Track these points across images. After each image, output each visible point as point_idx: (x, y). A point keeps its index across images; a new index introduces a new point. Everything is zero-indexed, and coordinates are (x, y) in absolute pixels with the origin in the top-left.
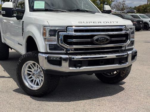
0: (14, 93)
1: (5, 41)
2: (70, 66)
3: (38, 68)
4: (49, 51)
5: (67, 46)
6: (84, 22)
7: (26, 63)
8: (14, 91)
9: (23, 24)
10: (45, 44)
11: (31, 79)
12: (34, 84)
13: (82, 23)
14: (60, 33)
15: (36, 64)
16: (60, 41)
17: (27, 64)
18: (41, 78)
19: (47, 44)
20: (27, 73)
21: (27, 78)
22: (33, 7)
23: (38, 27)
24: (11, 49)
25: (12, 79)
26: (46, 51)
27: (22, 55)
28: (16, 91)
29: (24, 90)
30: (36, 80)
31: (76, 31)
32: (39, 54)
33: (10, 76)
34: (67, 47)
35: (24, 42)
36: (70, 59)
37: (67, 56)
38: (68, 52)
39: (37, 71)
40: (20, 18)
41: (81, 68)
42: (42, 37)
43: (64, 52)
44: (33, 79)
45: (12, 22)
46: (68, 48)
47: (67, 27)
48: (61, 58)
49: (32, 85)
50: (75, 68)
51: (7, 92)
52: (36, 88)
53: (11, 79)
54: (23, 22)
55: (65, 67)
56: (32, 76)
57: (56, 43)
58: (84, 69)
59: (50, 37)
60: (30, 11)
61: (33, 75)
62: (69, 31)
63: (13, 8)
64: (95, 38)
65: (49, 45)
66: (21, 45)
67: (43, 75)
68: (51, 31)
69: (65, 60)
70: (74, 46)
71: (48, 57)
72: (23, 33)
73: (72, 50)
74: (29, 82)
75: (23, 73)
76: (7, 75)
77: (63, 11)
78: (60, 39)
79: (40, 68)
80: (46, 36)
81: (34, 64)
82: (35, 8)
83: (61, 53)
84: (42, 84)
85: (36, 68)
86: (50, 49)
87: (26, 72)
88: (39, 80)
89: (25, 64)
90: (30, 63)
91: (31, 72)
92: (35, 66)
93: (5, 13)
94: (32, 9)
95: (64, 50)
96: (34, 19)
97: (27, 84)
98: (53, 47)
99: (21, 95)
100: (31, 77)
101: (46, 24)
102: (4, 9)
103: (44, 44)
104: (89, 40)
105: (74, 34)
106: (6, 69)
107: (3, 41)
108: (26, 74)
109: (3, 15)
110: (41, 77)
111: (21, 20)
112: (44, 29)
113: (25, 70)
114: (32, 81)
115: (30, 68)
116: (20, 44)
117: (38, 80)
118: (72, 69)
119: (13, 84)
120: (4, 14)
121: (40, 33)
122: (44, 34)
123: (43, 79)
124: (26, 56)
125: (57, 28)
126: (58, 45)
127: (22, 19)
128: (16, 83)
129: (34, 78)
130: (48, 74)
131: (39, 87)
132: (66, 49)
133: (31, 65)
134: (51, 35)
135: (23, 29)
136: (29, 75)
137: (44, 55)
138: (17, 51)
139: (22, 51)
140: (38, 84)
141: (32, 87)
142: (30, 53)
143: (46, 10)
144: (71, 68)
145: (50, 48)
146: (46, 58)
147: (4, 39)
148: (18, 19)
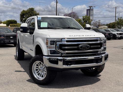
0: (27, 82)
1: (22, 48)
4: (50, 54)
5: (62, 52)
8: (27, 81)
9: (33, 37)
12: (40, 76)
13: (71, 36)
14: (57, 43)
15: (42, 63)
16: (57, 48)
17: (36, 63)
18: (44, 72)
19: (49, 50)
20: (36, 69)
21: (36, 72)
22: (40, 26)
23: (43, 39)
24: (26, 53)
25: (26, 72)
26: (48, 55)
27: (32, 57)
28: (28, 81)
29: (33, 80)
30: (41, 74)
31: (67, 41)
32: (44, 57)
33: (24, 71)
35: (34, 48)
36: (64, 60)
37: (62, 58)
38: (62, 55)
39: (42, 68)
41: (71, 66)
42: (45, 45)
43: (60, 55)
44: (40, 73)
45: (26, 36)
46: (63, 52)
47: (61, 39)
48: (58, 59)
49: (39, 77)
50: (67, 66)
51: (22, 81)
52: (41, 79)
53: (26, 73)
54: (34, 36)
55: (60, 65)
56: (39, 71)
57: (54, 49)
58: (73, 66)
59: (50, 46)
60: (38, 29)
61: (40, 70)
62: (63, 41)
63: (27, 27)
64: (80, 46)
65: (50, 50)
66: (32, 50)
67: (46, 70)
68: (51, 41)
69: (61, 60)
70: (66, 51)
71: (49, 58)
72: (33, 43)
73: (64, 54)
74: (37, 75)
75: (33, 69)
76: (23, 70)
77: (59, 29)
78: (57, 46)
79: (44, 66)
80: (48, 45)
81: (40, 63)
84: (45, 76)
85: (41, 66)
86: (51, 53)
87: (35, 68)
88: (44, 74)
89: (34, 63)
90: (38, 62)
91: (38, 68)
92: (41, 64)
93: (22, 30)
94: (40, 28)
95: (59, 54)
96: (40, 34)
97: (35, 76)
98: (53, 52)
99: (32, 84)
100: (38, 72)
101: (48, 37)
102: (22, 28)
103: (47, 50)
104: (76, 47)
105: (66, 43)
106: (22, 66)
107: (21, 48)
108: (35, 69)
109: (21, 32)
110: (45, 72)
111: (32, 35)
112: (47, 40)
113: (34, 67)
114: (39, 74)
115: (37, 65)
117: (42, 74)
118: (65, 66)
119: (26, 76)
121: (44, 43)
122: (47, 43)
123: (46, 73)
124: (35, 58)
125: (55, 40)
126: (56, 50)
128: (28, 75)
129: (40, 72)
130: (49, 69)
131: (43, 78)
132: (61, 53)
133: (38, 63)
134: (51, 44)
135: (33, 40)
136: (37, 70)
137: (47, 57)
138: (29, 54)
139: (33, 54)
140: (42, 77)
141: (39, 78)
142: (38, 55)
143: (48, 28)
144: (64, 66)
146: (48, 59)
147: (21, 46)
148: (30, 34)
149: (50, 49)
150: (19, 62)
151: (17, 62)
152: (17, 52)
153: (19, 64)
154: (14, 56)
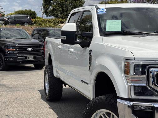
4: (133, 96)
7: (96, 112)
9: (90, 54)
10: (128, 86)
14: (151, 70)
17: (97, 115)
19: (131, 86)
23: (116, 59)
40: (86, 44)
45: (71, 50)
48: (153, 108)
54: (91, 51)
57: (145, 85)
59: (134, 76)
63: (76, 31)
65: (135, 87)
66: (87, 84)
68: (137, 66)
71: (133, 106)
80: (129, 74)
81: (109, 114)
82: (107, 30)
86: (136, 94)
90: (102, 112)
92: (109, 117)
93: (65, 39)
95: (157, 95)
98: (141, 91)
102: (64, 33)
103: (126, 86)
109: (63, 41)
112: (126, 64)
124: (96, 102)
126: (148, 87)
127: (88, 46)
133: (104, 115)
137: (126, 103)
139: (89, 92)
142: (103, 97)
145: (136, 91)
146: (129, 107)
148: (83, 47)
149: (133, 84)
150: (51, 107)
151: (48, 106)
152: (47, 85)
153: (51, 110)
154: (39, 90)
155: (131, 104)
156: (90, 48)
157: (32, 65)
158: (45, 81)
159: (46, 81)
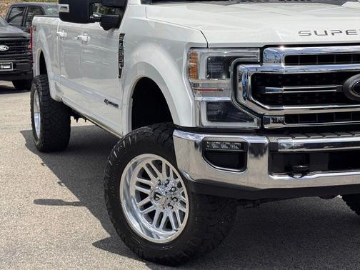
0: (98, 251)
2: (272, 170)
3: (168, 175)
4: (206, 123)
6: (315, 32)
7: (134, 161)
8: (96, 245)
9: (121, 42)
10: (195, 102)
11: (149, 210)
12: (158, 224)
13: (310, 34)
14: (241, 67)
15: (165, 162)
16: (240, 93)
17: (135, 165)
18: (178, 207)
19: (200, 102)
20: (137, 192)
21: (136, 205)
23: (172, 49)
25: (85, 208)
26: (198, 125)
27: (118, 139)
28: (101, 244)
29: (126, 242)
30: (162, 215)
31: (290, 60)
32: (176, 133)
33: (78, 201)
34: (260, 111)
35: (124, 97)
36: (273, 149)
37: (264, 140)
38: (266, 127)
39: (166, 185)
40: (111, 23)
41: (305, 177)
42: (185, 80)
43: (254, 125)
44: (154, 212)
46: (267, 113)
47: (262, 49)
48: (243, 145)
49: (152, 228)
50: (287, 177)
51: (75, 247)
52: (163, 236)
53: (84, 211)
54: (122, 35)
55: (258, 175)
56: (153, 202)
57: (229, 99)
58: (318, 178)
59: (207, 82)
60: (143, 2)
61: (155, 197)
62: (269, 61)
64: (352, 81)
65: (209, 103)
66: (116, 106)
68: (212, 60)
69: (257, 150)
70: (284, 108)
71: (204, 142)
72: (120, 70)
73: (275, 121)
74: (143, 219)
75: (124, 193)
76: (70, 196)
78: (240, 85)
79: (176, 177)
80: (197, 77)
81: (158, 164)
83: (244, 128)
84: (182, 226)
85: (162, 176)
86: (210, 118)
87: (134, 188)
88: (174, 213)
89: (129, 165)
90: (145, 160)
91: (148, 187)
92: (160, 170)
93: (68, 11)
95: (252, 120)
98: (219, 113)
99: (120, 258)
100: (149, 204)
101: (199, 40)
103: (191, 102)
104: (333, 88)
105: (285, 69)
106: (65, 180)
107: (54, 95)
108: (133, 194)
110: (179, 204)
111: (116, 31)
112: (192, 57)
114: (151, 216)
115: (143, 174)
116: (110, 103)
117: (168, 213)
118: (281, 180)
119: (91, 226)
120: (66, 13)
122: (192, 72)
123: (186, 210)
124: (133, 140)
126: (235, 103)
127: (117, 26)
128: (98, 223)
129: (157, 206)
130: (203, 194)
131: (172, 235)
132: (261, 116)
133: (148, 166)
134: (211, 75)
135: (121, 57)
136: (143, 196)
137: (191, 137)
139: (119, 123)
140: (168, 226)
141: (150, 233)
142: (146, 129)
144: (276, 177)
145: (211, 113)
146: (196, 145)
148: (106, 26)
149: (205, 99)
150: (46, 162)
151: (40, 161)
152: (37, 117)
153: (46, 169)
154: (21, 132)
155: (202, 138)
156: (121, 29)
157: (10, 84)
158: (32, 110)
159: (35, 110)
